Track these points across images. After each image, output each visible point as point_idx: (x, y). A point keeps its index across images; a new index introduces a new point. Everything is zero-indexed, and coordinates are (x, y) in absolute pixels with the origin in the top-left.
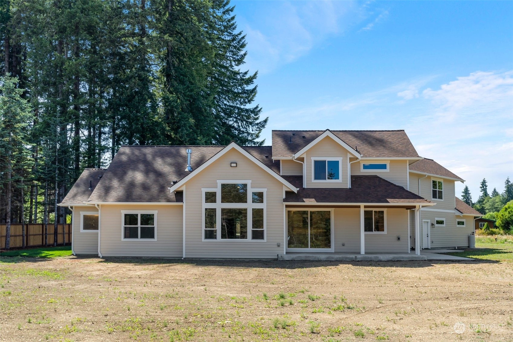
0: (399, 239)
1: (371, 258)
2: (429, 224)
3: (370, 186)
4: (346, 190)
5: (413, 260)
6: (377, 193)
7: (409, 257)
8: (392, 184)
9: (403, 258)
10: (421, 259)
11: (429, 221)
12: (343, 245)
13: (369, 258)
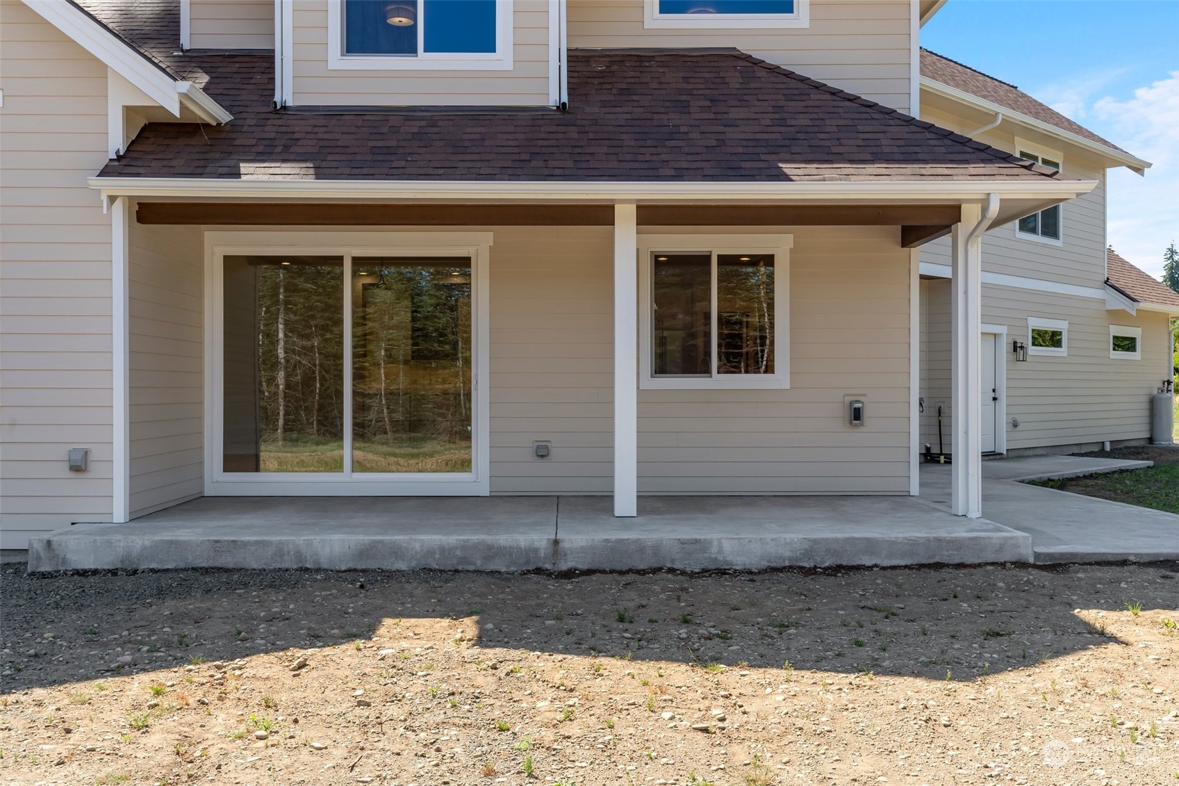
0: (857, 414)
1: (657, 548)
2: (1004, 347)
3: (684, 98)
4: (536, 115)
5: (938, 566)
6: (722, 129)
7: (914, 543)
8: (818, 87)
9: (871, 545)
10: (991, 557)
11: (1002, 330)
12: (542, 453)
13: (641, 548)
